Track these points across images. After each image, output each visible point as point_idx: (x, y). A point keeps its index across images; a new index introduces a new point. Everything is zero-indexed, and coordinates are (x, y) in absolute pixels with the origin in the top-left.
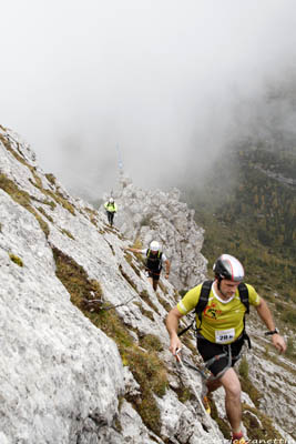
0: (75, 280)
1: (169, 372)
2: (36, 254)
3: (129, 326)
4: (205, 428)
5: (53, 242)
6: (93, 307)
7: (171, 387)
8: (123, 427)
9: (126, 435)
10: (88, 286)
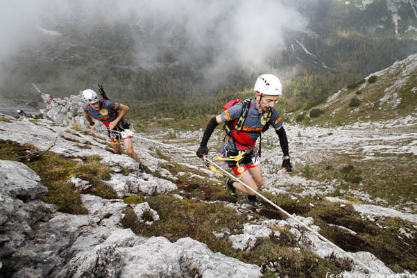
1: (111, 166)
3: (74, 157)
4: (145, 180)
6: (29, 158)
7: (117, 173)
8: (89, 209)
9: (93, 212)
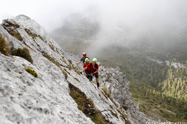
0: (80, 98)
2: (59, 84)
3: (108, 121)
5: (70, 81)
6: (90, 112)
10: (87, 102)
